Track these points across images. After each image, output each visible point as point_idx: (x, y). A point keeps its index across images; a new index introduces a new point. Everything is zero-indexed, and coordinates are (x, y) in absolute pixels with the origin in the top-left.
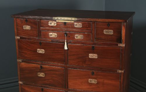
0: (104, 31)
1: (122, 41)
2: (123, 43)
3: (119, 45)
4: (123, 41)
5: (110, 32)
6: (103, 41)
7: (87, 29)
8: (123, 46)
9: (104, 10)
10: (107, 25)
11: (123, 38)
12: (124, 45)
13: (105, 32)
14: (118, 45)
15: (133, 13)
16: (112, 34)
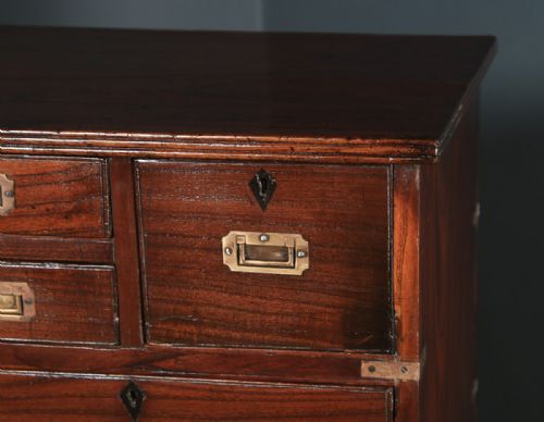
0: (225, 241)
1: (398, 332)
2: (404, 347)
3: (365, 372)
4: (404, 331)
5: (284, 250)
6: (217, 340)
7: (63, 224)
8: (405, 377)
9: (257, 24)
10: (253, 184)
11: (399, 311)
12: (413, 372)
13: (237, 250)
14: (356, 372)
15: (479, 49)
16: (297, 272)
